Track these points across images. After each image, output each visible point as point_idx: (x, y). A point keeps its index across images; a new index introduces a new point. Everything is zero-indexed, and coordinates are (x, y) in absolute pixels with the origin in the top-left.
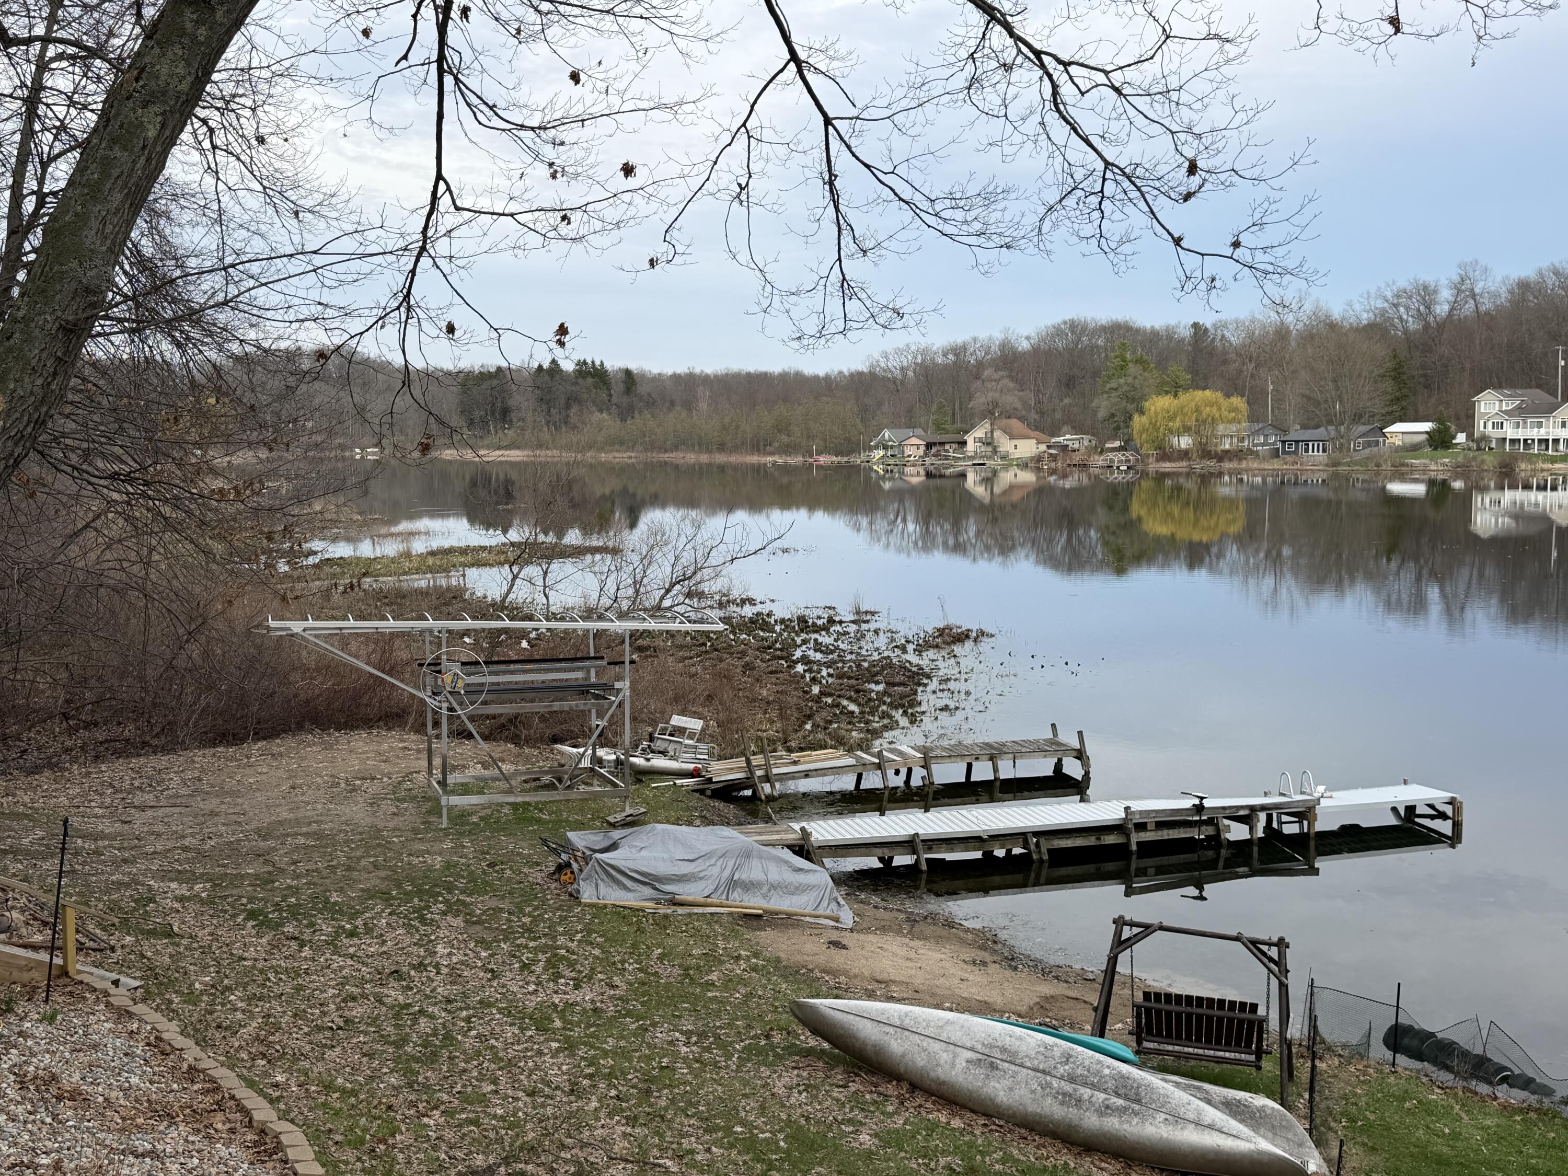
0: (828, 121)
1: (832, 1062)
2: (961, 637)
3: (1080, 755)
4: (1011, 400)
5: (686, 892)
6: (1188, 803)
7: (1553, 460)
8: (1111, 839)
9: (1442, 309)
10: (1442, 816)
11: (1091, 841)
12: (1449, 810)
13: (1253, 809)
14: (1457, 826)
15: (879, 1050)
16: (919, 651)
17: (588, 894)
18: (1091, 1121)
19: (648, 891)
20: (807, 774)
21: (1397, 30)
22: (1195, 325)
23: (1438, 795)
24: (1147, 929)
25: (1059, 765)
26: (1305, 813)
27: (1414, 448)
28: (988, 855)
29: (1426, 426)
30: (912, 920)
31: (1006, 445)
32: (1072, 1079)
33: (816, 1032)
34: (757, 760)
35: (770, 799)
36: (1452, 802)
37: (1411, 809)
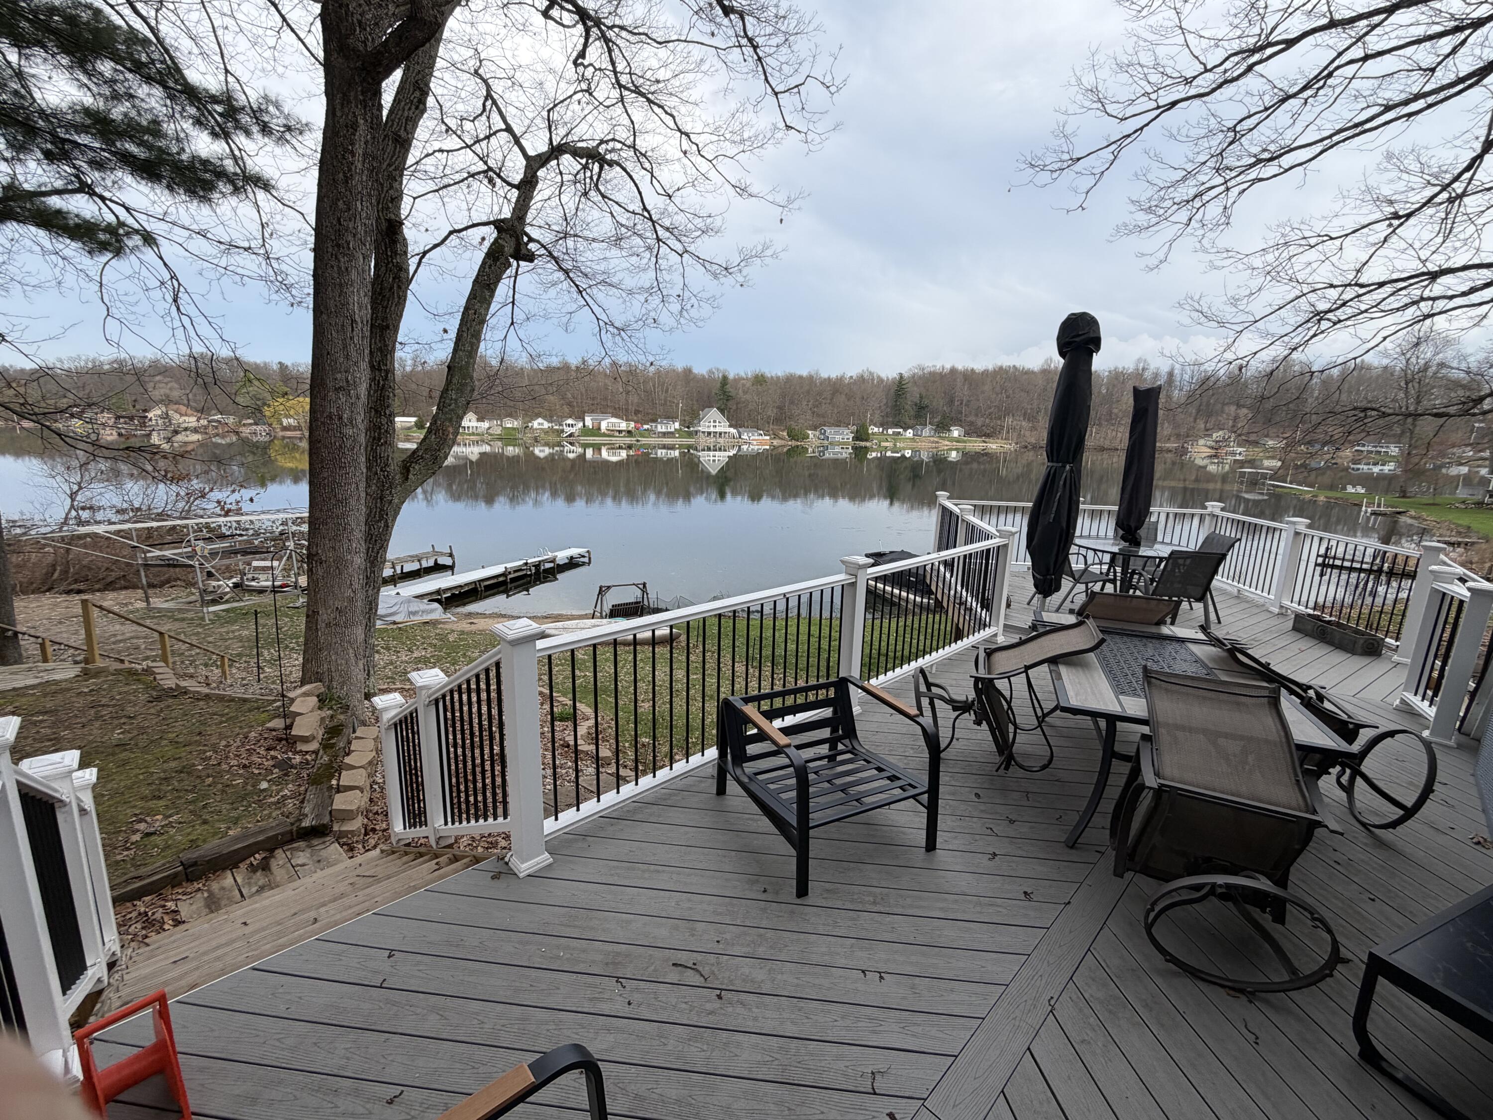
4: (176, 394)
7: (470, 435)
9: (408, 369)
22: (280, 363)
27: (409, 428)
29: (413, 419)
31: (177, 418)
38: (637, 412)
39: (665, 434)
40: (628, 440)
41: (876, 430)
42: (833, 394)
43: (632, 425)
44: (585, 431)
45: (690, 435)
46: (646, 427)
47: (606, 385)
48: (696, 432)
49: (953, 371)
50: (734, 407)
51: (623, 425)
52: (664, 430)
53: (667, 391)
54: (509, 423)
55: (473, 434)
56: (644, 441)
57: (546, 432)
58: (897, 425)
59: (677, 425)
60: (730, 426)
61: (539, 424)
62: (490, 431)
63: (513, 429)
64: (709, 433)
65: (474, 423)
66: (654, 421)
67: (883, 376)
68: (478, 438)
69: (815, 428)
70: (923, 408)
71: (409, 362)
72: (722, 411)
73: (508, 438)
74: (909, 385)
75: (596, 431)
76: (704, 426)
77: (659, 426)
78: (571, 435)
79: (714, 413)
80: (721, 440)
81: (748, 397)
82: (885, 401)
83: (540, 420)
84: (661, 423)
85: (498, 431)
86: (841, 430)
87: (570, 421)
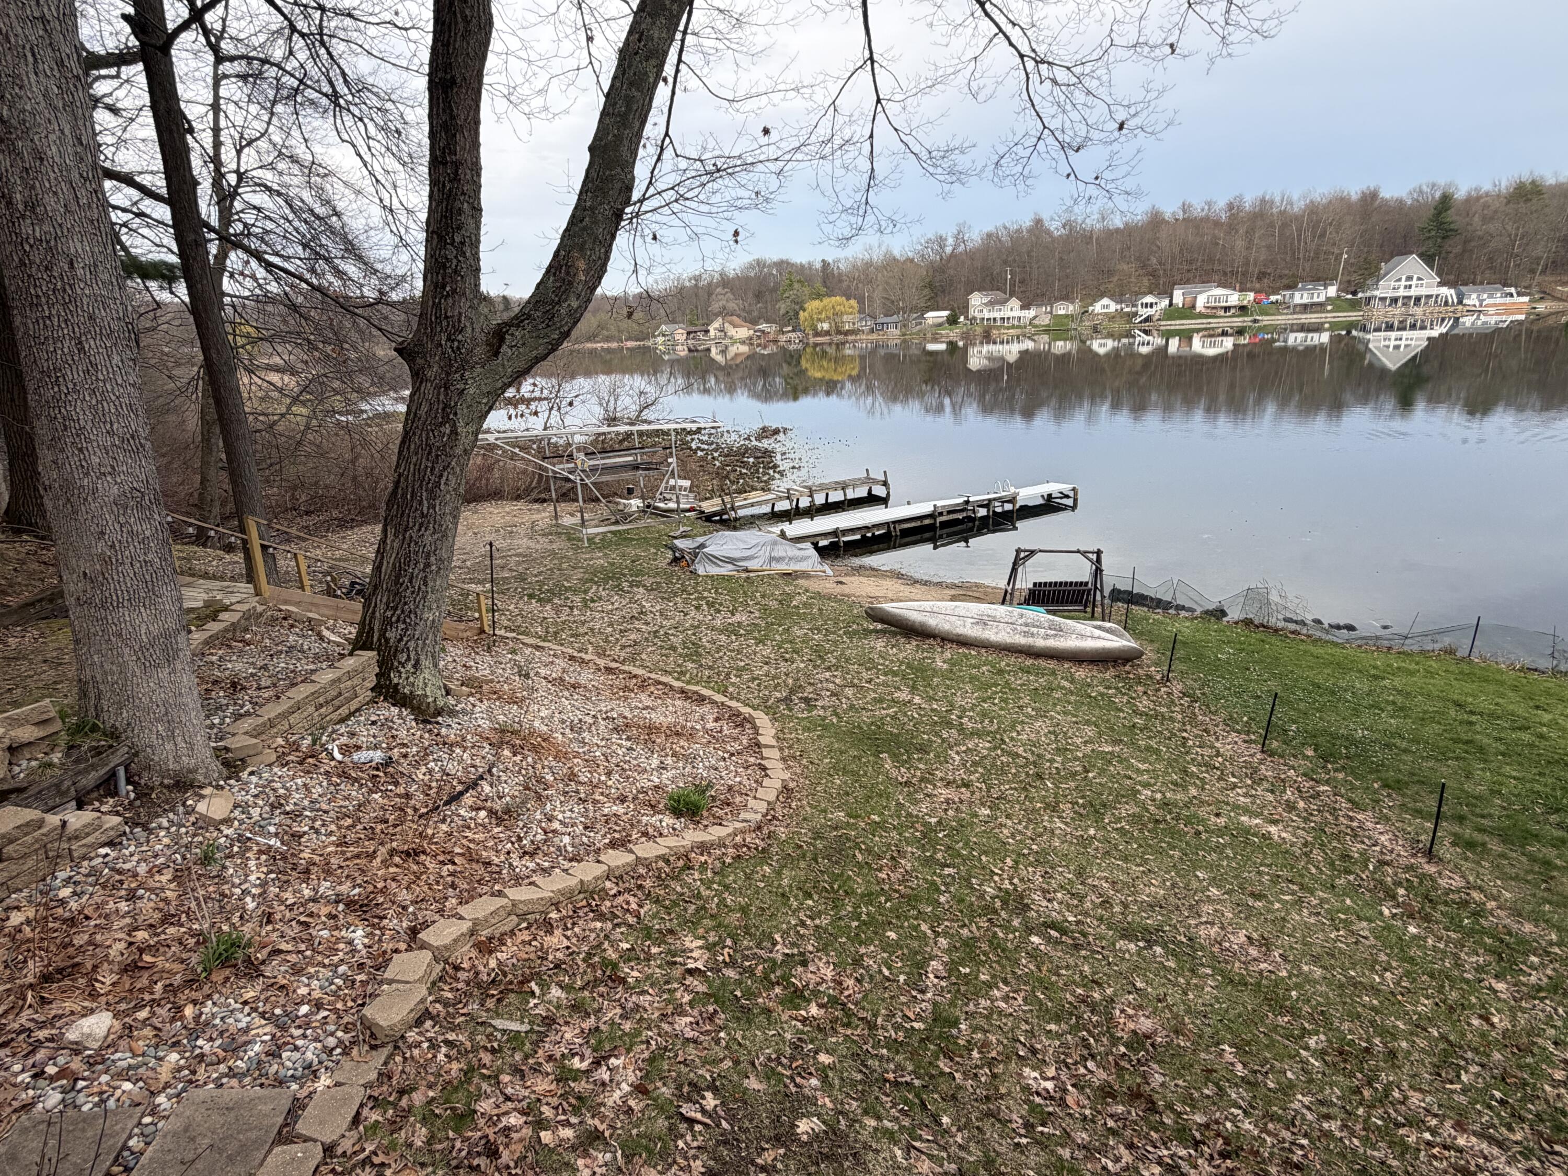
1: (894, 634)
2: (776, 432)
3: (885, 484)
4: (732, 305)
5: (751, 565)
6: (961, 500)
7: (1007, 328)
8: (927, 522)
9: (949, 249)
10: (1067, 497)
11: (918, 524)
12: (1071, 494)
13: (990, 500)
14: (1075, 500)
15: (922, 625)
16: (758, 439)
17: (701, 572)
18: (1040, 643)
19: (730, 567)
20: (752, 505)
22: (824, 261)
23: (1065, 487)
24: (1032, 553)
25: (870, 490)
26: (1012, 501)
27: (940, 325)
28: (863, 536)
29: (945, 313)
30: (853, 569)
31: (732, 331)
32: (1026, 625)
33: (882, 621)
34: (727, 499)
35: (736, 519)
36: (1074, 489)
37: (1050, 495)
38: (1261, 276)
39: (1305, 308)
40: (1238, 322)
43: (1251, 296)
44: (1172, 312)
45: (1354, 305)
46: (1273, 298)
47: (1215, 237)
48: (1369, 300)
50: (1458, 249)
51: (1234, 298)
52: (1306, 300)
53: (1322, 235)
54: (1063, 309)
55: (1013, 327)
56: (1266, 320)
57: (1111, 317)
59: (1332, 291)
60: (1441, 284)
61: (1104, 306)
62: (1036, 322)
63: (1067, 316)
64: (1395, 300)
65: (1017, 313)
66: (1292, 287)
68: (1019, 331)
71: (950, 241)
72: (1428, 259)
73: (1058, 330)
75: (1189, 311)
76: (1385, 289)
77: (1297, 295)
78: (1148, 319)
79: (1413, 264)
80: (1418, 311)
81: (1491, 227)
83: (1105, 301)
84: (1303, 289)
85: (1046, 320)
87: (1149, 299)
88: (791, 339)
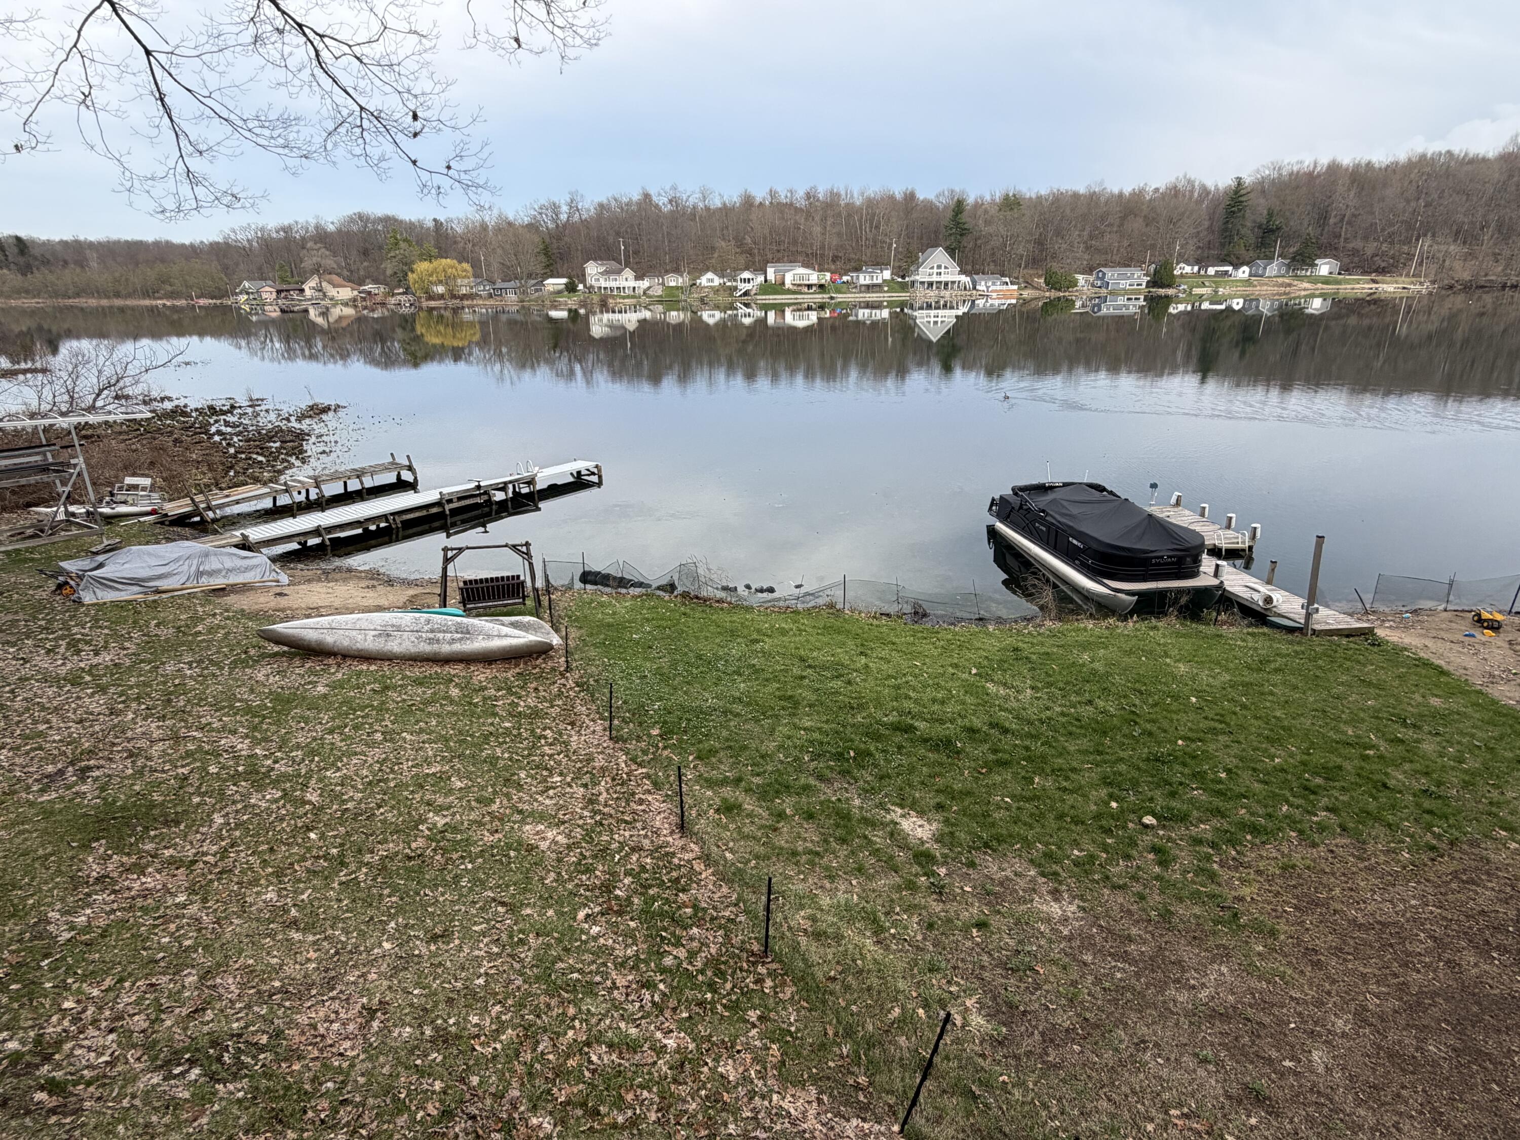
0: (148, 53)
1: (291, 656)
2: (326, 410)
3: (410, 468)
4: (330, 262)
5: (167, 584)
6: (472, 485)
7: (624, 298)
8: (434, 510)
9: (564, 217)
10: (593, 474)
11: (424, 513)
12: (596, 471)
13: (506, 483)
14: (600, 477)
15: (320, 643)
16: (299, 420)
17: (88, 598)
18: (446, 649)
19: (136, 589)
20: (237, 502)
21: (519, 46)
22: (435, 220)
23: (590, 465)
24: (461, 550)
25: (399, 475)
26: (531, 482)
27: (559, 292)
28: (366, 530)
29: (564, 281)
30: (326, 573)
31: (332, 292)
32: (432, 631)
33: (277, 643)
34: (199, 498)
35: (214, 521)
36: (597, 467)
37: (579, 473)
38: (835, 259)
39: (869, 288)
40: (820, 298)
41: (1188, 269)
42: (1123, 218)
43: (828, 276)
44: (767, 288)
45: (904, 287)
46: (845, 278)
47: (796, 222)
48: (913, 283)
49: (1334, 169)
50: (971, 245)
51: (814, 277)
52: (868, 282)
53: (877, 227)
54: (673, 281)
55: (628, 297)
56: (840, 297)
57: (716, 291)
58: (1223, 261)
59: (887, 274)
60: (962, 272)
61: (709, 280)
62: (650, 292)
63: (677, 288)
64: (931, 284)
65: (632, 283)
66: (858, 269)
67: (1210, 185)
68: (633, 301)
69: (1089, 270)
70: (1272, 231)
71: (565, 209)
72: (951, 251)
73: (671, 300)
74: (1251, 196)
75: (778, 287)
76: (923, 275)
77: (861, 276)
78: (746, 294)
79: (939, 256)
80: (947, 294)
81: (991, 229)
82: (1207, 224)
83: (710, 275)
84: (866, 272)
85: (658, 291)
86: (1128, 271)
87: (746, 275)
88: (401, 302)
